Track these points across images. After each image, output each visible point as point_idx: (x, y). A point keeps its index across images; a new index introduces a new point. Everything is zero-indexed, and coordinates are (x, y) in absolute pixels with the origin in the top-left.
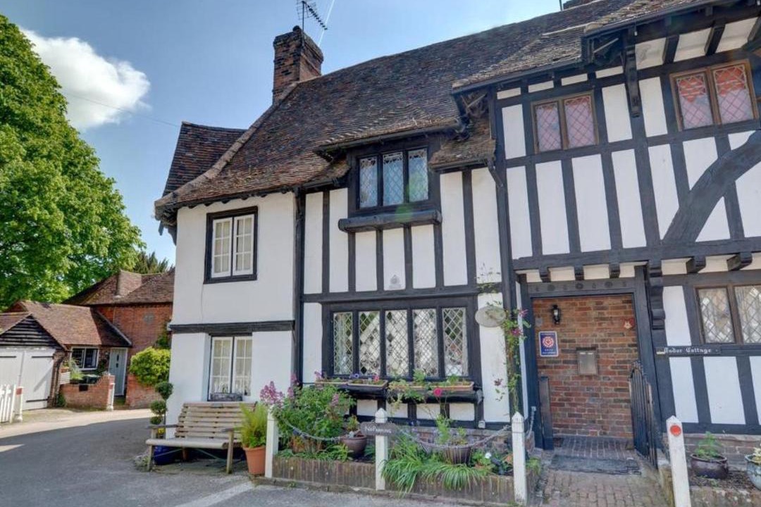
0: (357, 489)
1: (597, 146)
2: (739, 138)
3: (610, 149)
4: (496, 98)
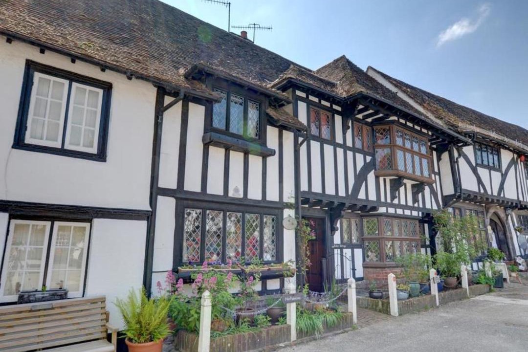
0: (282, 345)
1: (332, 142)
2: (369, 159)
3: (336, 145)
4: (295, 93)
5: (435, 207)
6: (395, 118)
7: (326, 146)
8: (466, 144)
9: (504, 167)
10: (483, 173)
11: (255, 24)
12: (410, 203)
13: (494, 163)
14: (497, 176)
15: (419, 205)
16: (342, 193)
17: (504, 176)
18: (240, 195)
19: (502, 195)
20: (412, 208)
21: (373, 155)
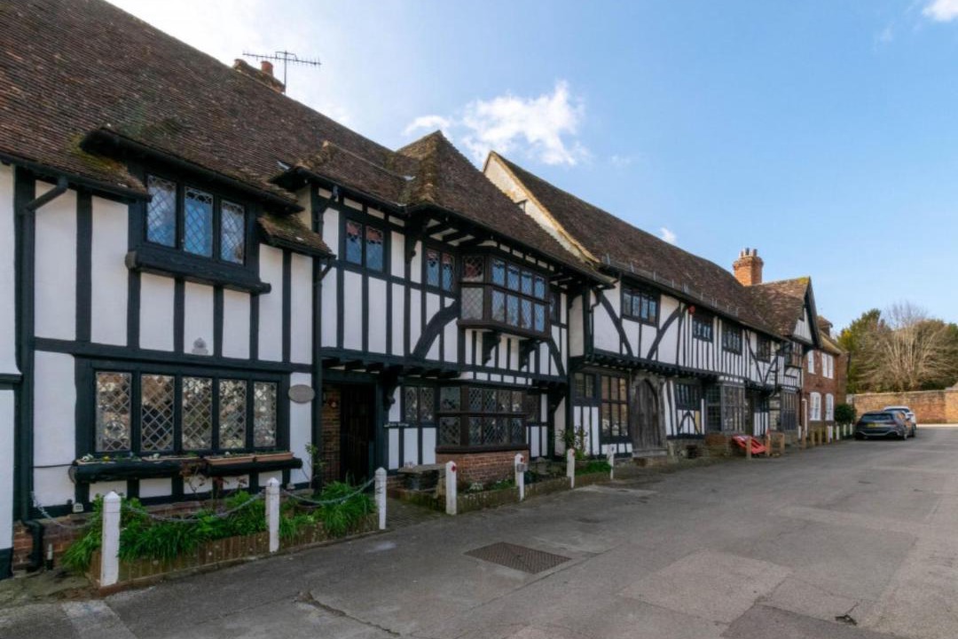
1: (385, 274)
2: (449, 302)
3: (391, 280)
4: (317, 192)
5: (555, 372)
6: (494, 244)
7: (372, 281)
8: (609, 286)
9: (663, 319)
10: (630, 327)
11: (286, 53)
12: (514, 366)
13: (648, 315)
14: (650, 333)
15: (528, 368)
16: (398, 350)
17: (660, 334)
18: (207, 352)
19: (654, 358)
20: (515, 374)
21: (457, 296)
